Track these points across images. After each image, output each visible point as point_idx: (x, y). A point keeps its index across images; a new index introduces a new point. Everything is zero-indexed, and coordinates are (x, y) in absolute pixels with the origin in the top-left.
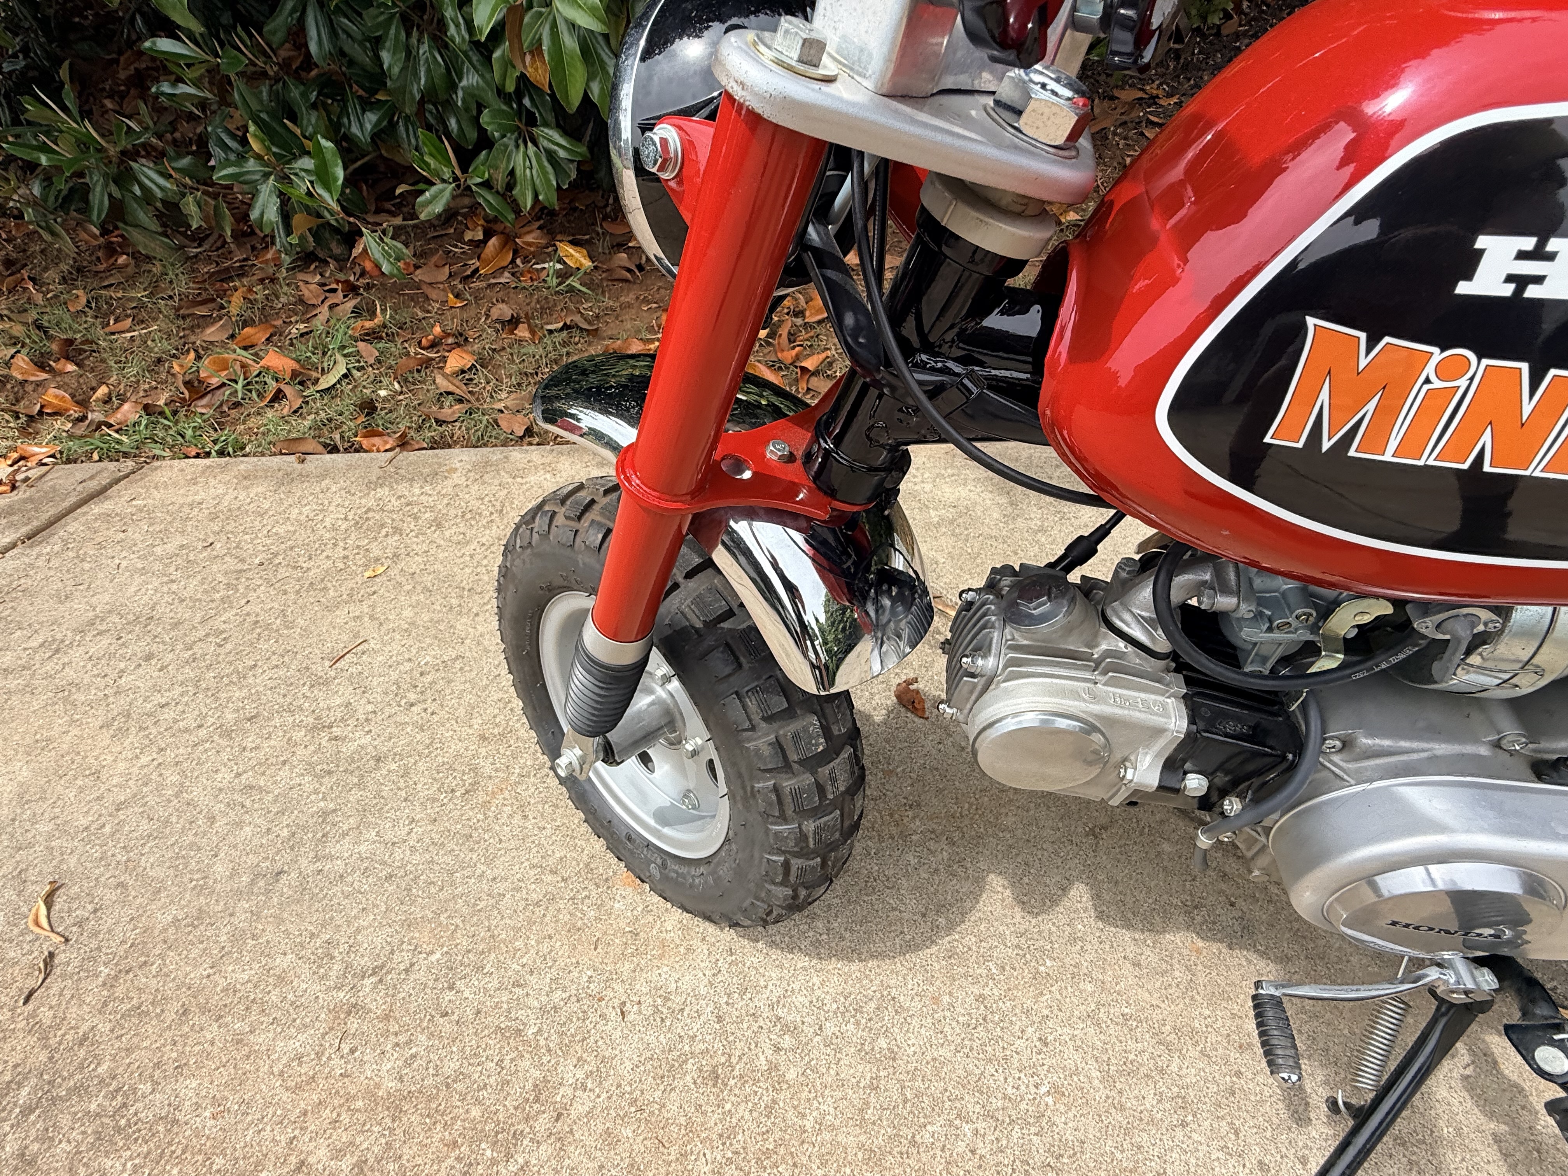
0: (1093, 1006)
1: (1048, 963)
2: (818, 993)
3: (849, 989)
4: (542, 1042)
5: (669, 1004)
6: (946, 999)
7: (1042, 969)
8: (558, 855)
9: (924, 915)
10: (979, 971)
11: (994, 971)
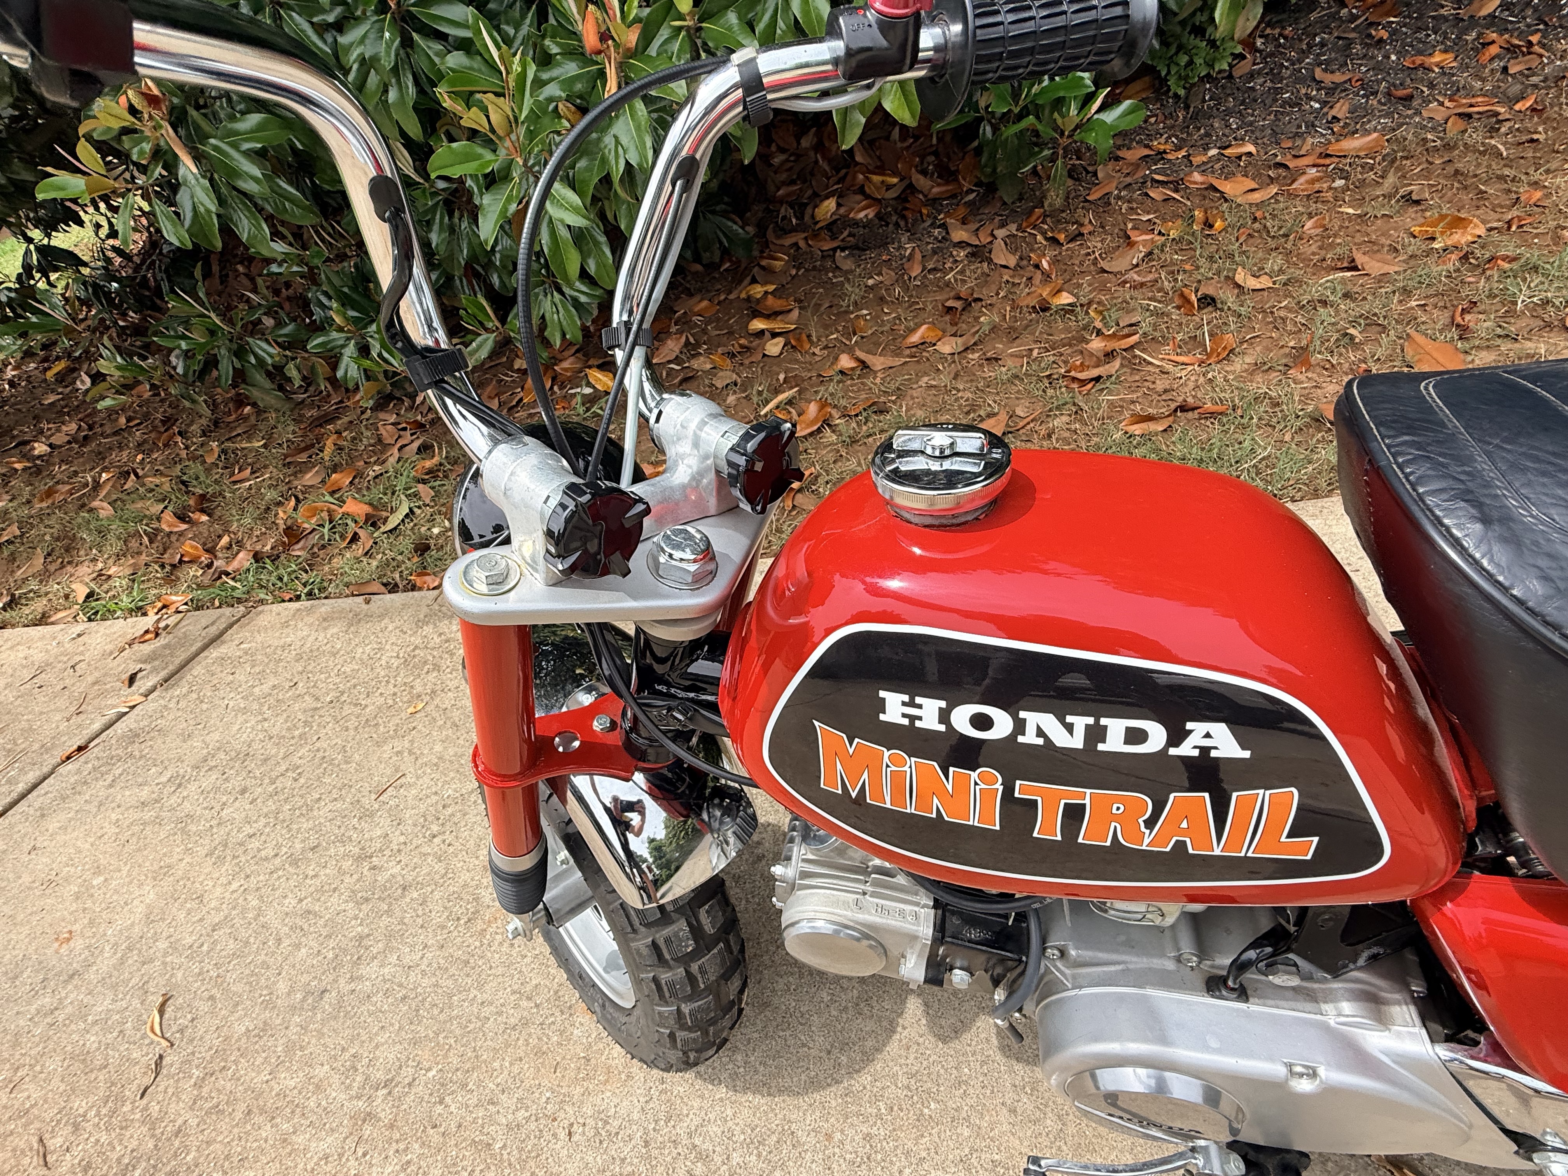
0: (967, 1151)
1: (933, 1106)
2: (730, 1124)
3: (757, 1122)
4: (505, 1157)
5: (608, 1127)
6: (838, 1136)
7: (926, 1111)
8: (534, 982)
9: (829, 1052)
10: (870, 1110)
11: (883, 1111)
